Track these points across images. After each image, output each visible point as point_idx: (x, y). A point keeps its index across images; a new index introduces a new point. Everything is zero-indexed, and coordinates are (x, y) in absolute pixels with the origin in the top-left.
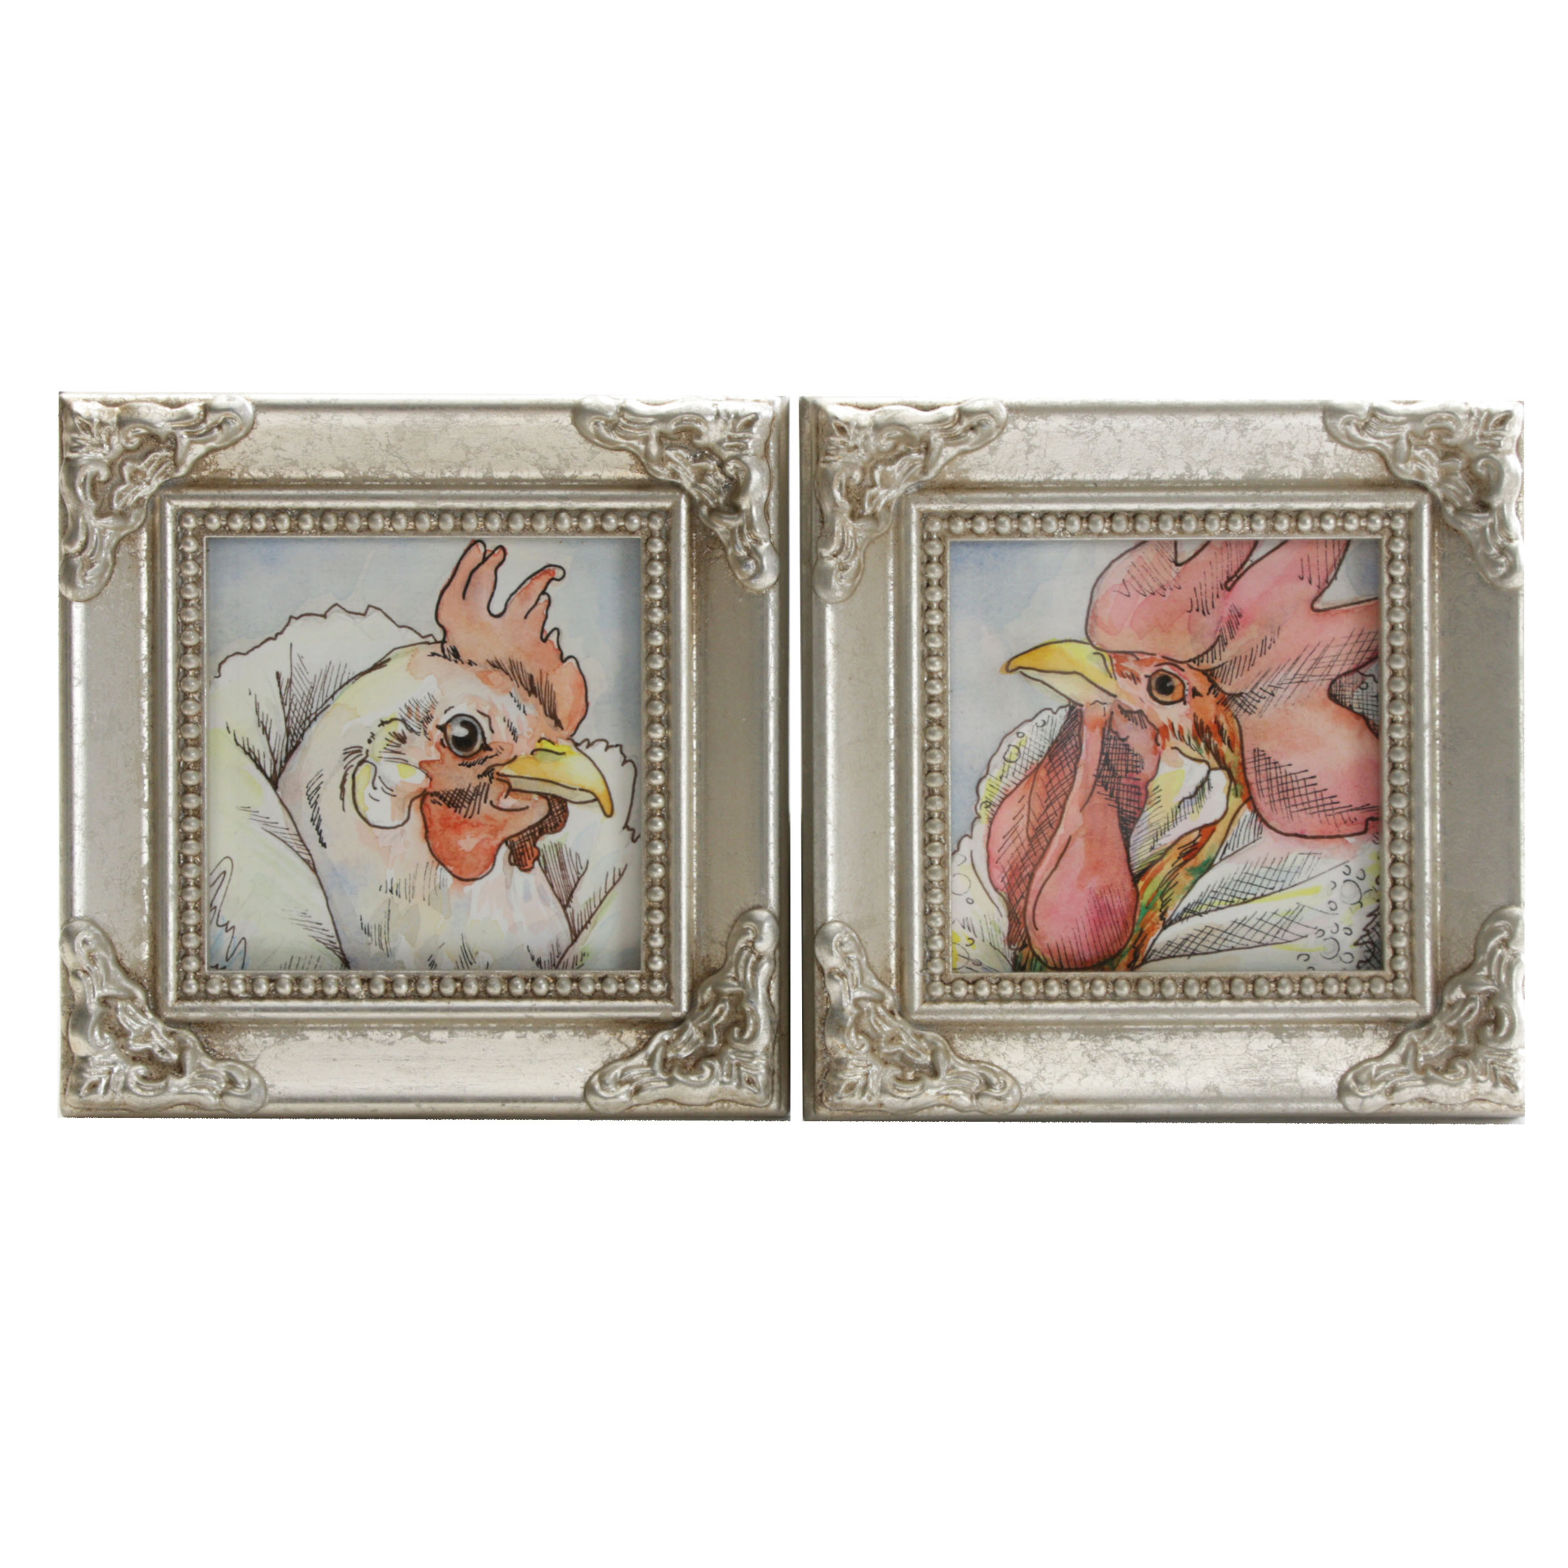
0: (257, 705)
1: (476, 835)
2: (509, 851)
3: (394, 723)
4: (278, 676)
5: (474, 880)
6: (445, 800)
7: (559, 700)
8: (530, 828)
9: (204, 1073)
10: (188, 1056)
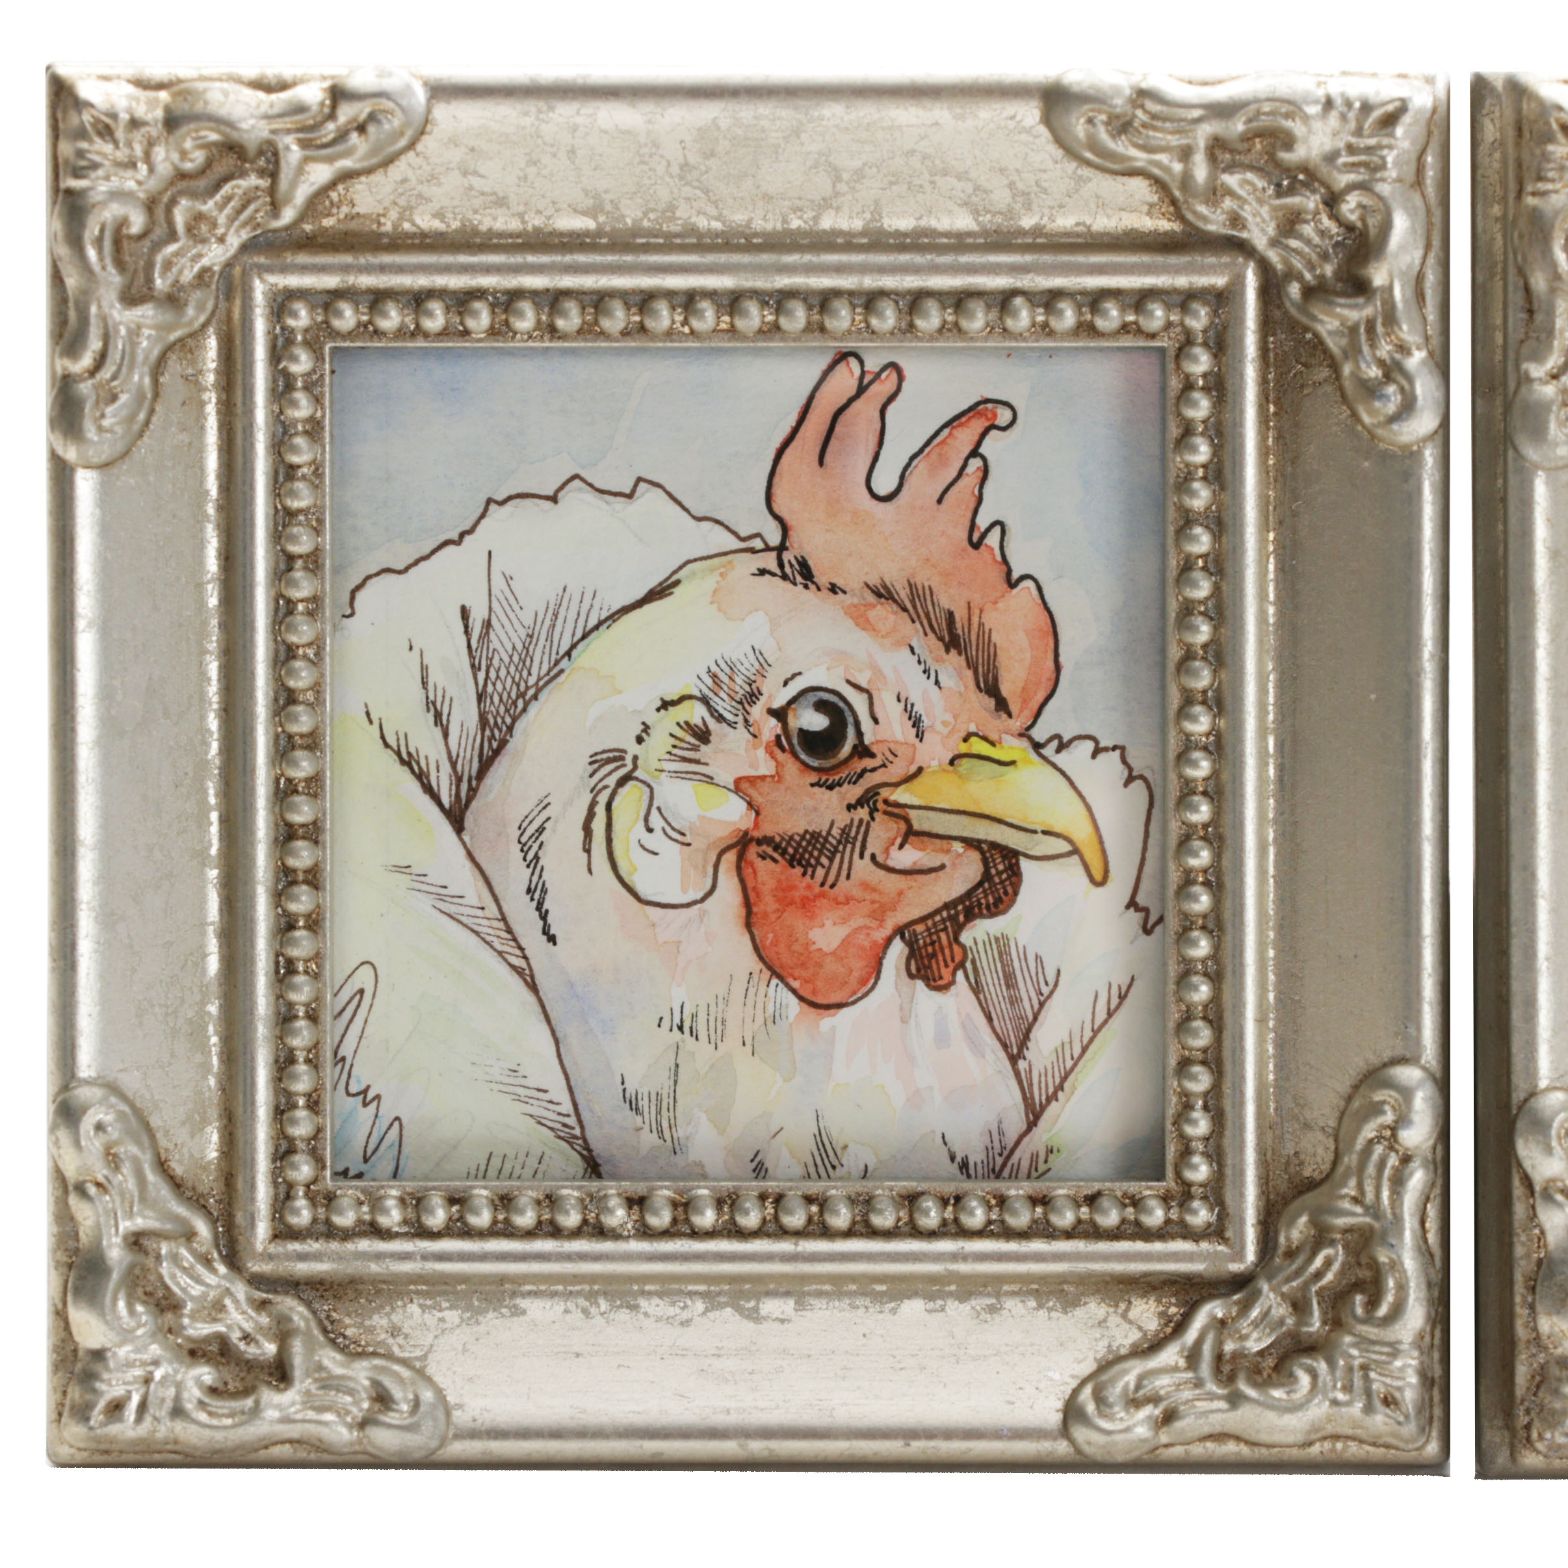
0: (424, 669)
1: (844, 921)
2: (906, 951)
3: (686, 703)
4: (465, 613)
5: (840, 1006)
6: (784, 853)
7: (1002, 659)
8: (946, 906)
9: (329, 1383)
10: (297, 1347)
